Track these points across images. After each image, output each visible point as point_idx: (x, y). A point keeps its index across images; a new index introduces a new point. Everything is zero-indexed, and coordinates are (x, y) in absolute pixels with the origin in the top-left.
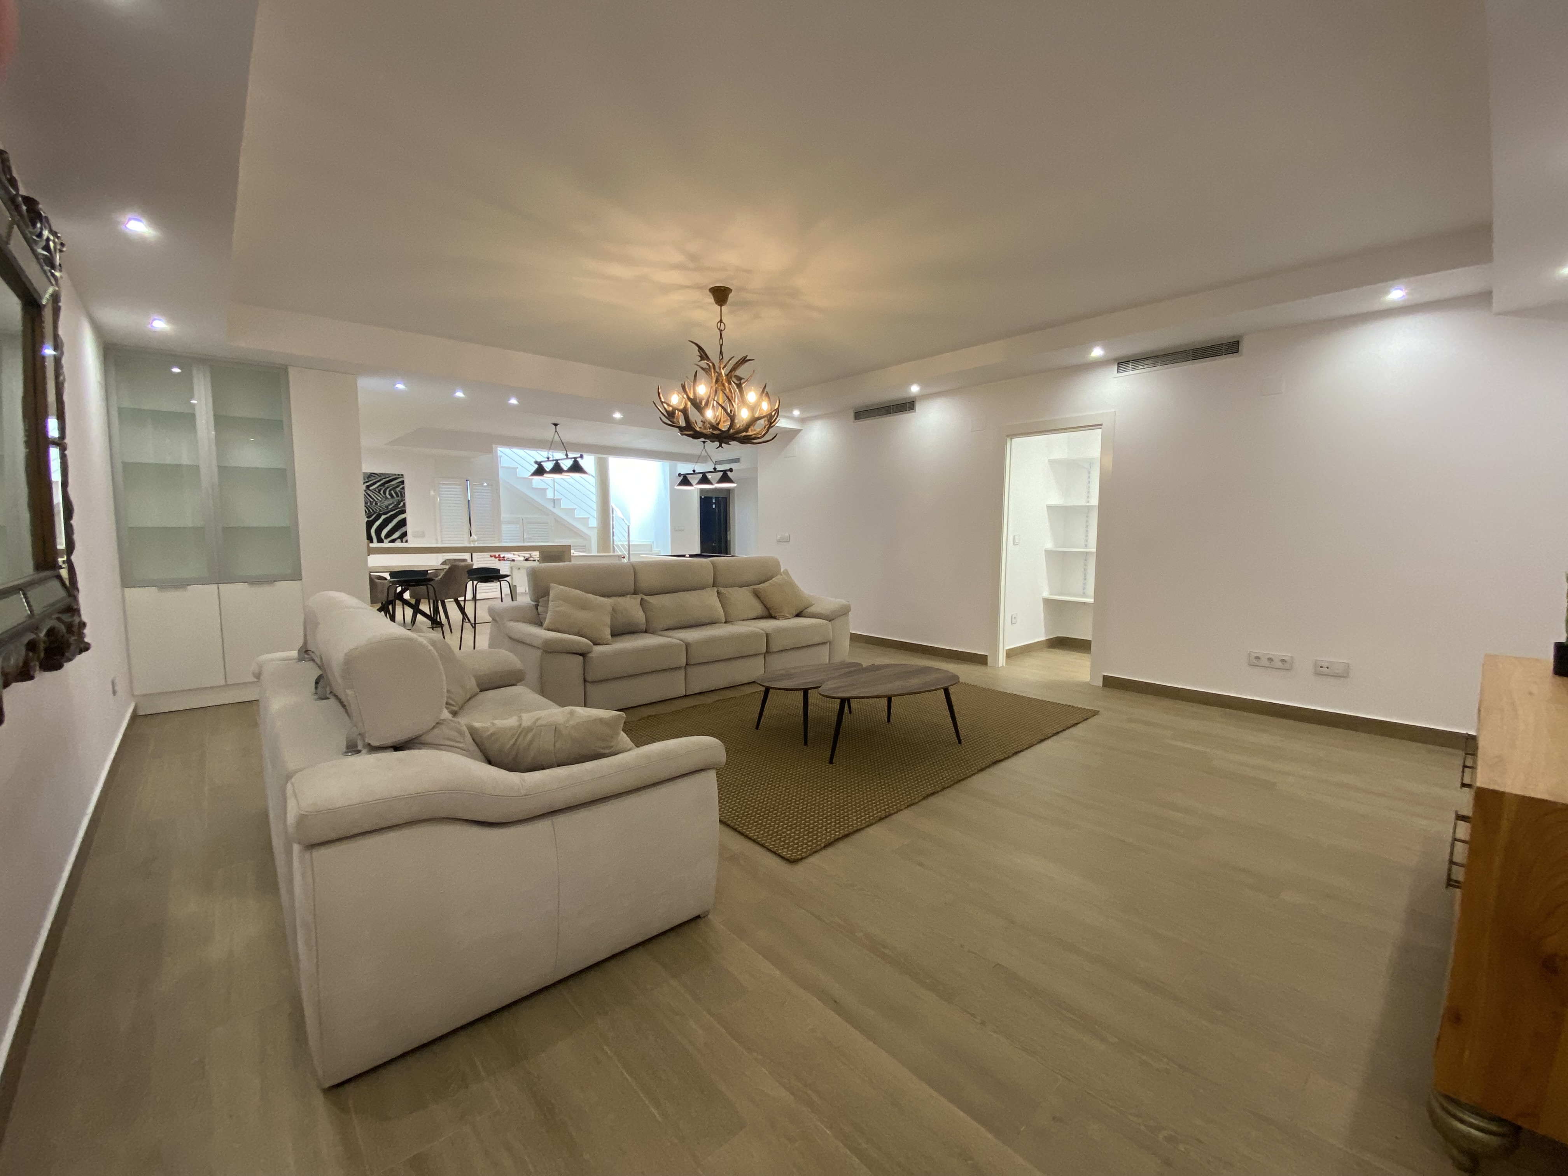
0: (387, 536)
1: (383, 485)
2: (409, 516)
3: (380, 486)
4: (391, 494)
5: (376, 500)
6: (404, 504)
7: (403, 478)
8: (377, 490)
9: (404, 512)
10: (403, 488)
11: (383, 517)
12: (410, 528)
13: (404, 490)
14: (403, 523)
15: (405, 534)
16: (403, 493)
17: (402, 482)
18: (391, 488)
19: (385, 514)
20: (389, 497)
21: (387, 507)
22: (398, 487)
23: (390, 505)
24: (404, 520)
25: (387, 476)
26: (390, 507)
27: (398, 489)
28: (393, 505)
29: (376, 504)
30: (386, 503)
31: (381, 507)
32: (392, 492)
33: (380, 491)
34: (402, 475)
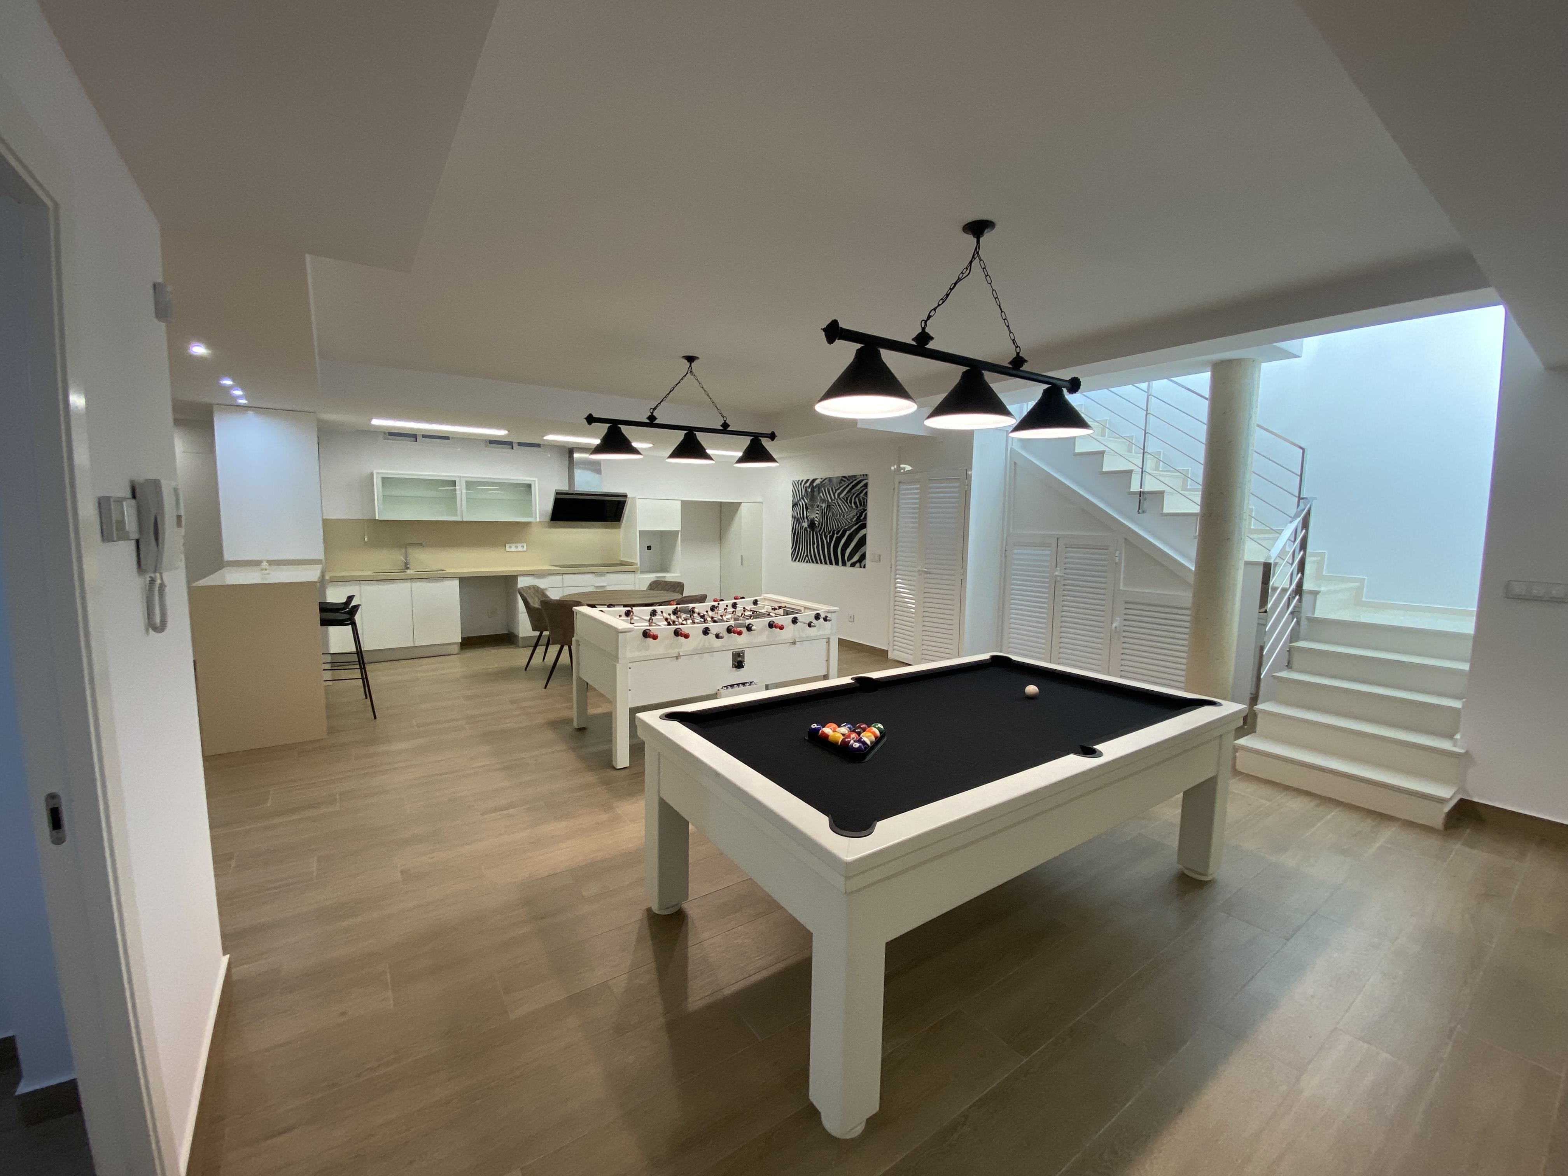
0: (850, 558)
1: (849, 491)
2: (871, 532)
3: (847, 493)
4: (855, 503)
5: (844, 511)
6: (866, 514)
7: (867, 479)
8: (845, 499)
9: (864, 526)
10: (866, 493)
11: (848, 533)
12: (870, 548)
13: (867, 497)
14: (862, 542)
15: (863, 557)
16: (865, 500)
17: (866, 485)
18: (856, 494)
19: (849, 529)
20: (854, 507)
21: (851, 520)
22: (861, 492)
23: (854, 516)
24: (864, 537)
25: (854, 479)
26: (853, 520)
27: (862, 495)
28: (856, 517)
29: (844, 516)
30: (851, 515)
31: (846, 520)
32: (857, 499)
33: (847, 499)
34: (866, 475)
